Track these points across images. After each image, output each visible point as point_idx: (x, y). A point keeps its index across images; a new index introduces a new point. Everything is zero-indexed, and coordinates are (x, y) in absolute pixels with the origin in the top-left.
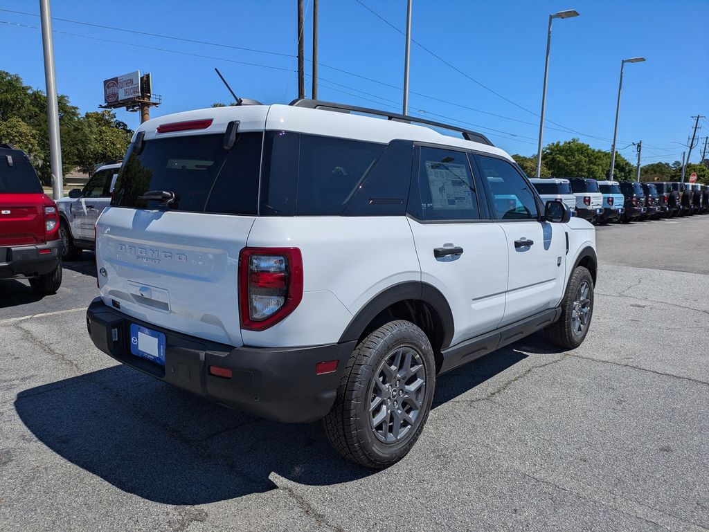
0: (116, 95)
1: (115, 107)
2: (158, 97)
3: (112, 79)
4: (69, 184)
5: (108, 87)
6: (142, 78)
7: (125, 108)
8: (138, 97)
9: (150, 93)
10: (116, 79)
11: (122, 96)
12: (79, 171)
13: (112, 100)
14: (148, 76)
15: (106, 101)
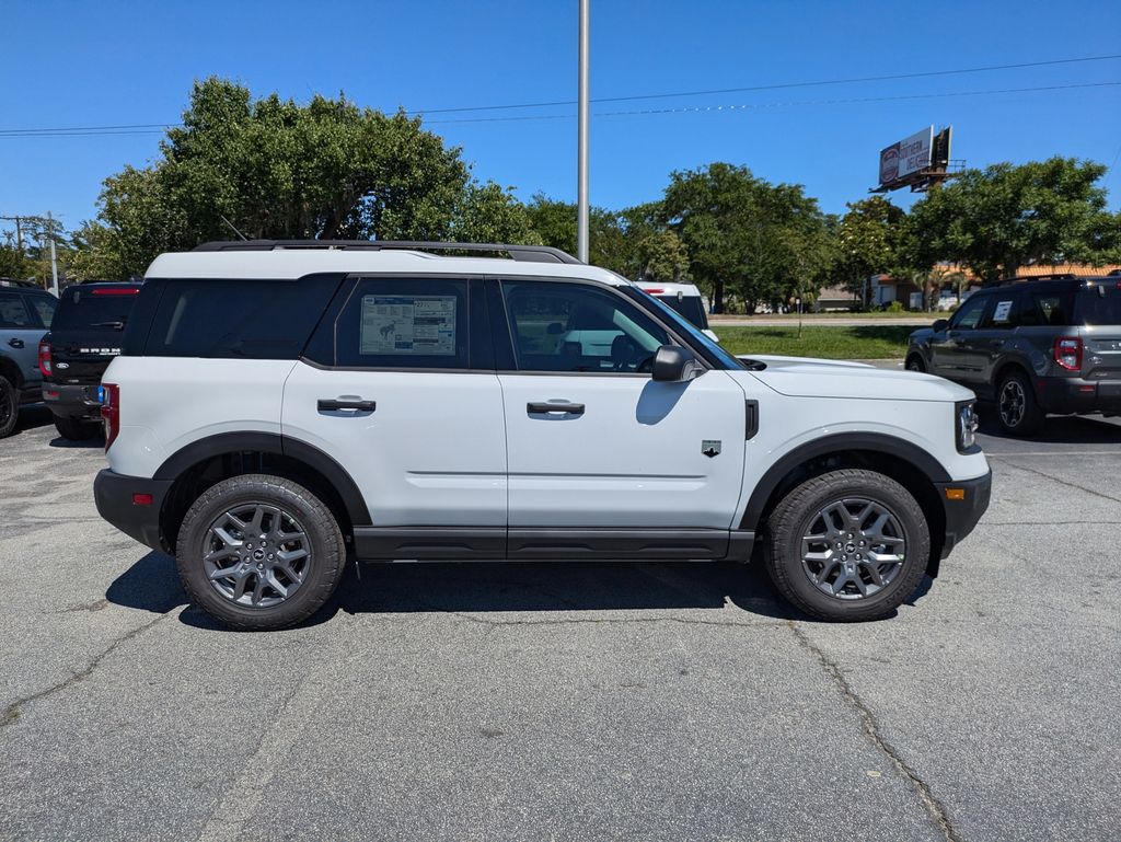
0: (895, 170)
1: (893, 188)
2: (960, 163)
3: (893, 147)
4: (828, 309)
5: (886, 159)
6: (936, 139)
7: (909, 187)
8: (927, 169)
9: (946, 158)
10: (897, 146)
11: (903, 171)
12: (843, 290)
13: (889, 178)
14: (947, 133)
15: (881, 182)
